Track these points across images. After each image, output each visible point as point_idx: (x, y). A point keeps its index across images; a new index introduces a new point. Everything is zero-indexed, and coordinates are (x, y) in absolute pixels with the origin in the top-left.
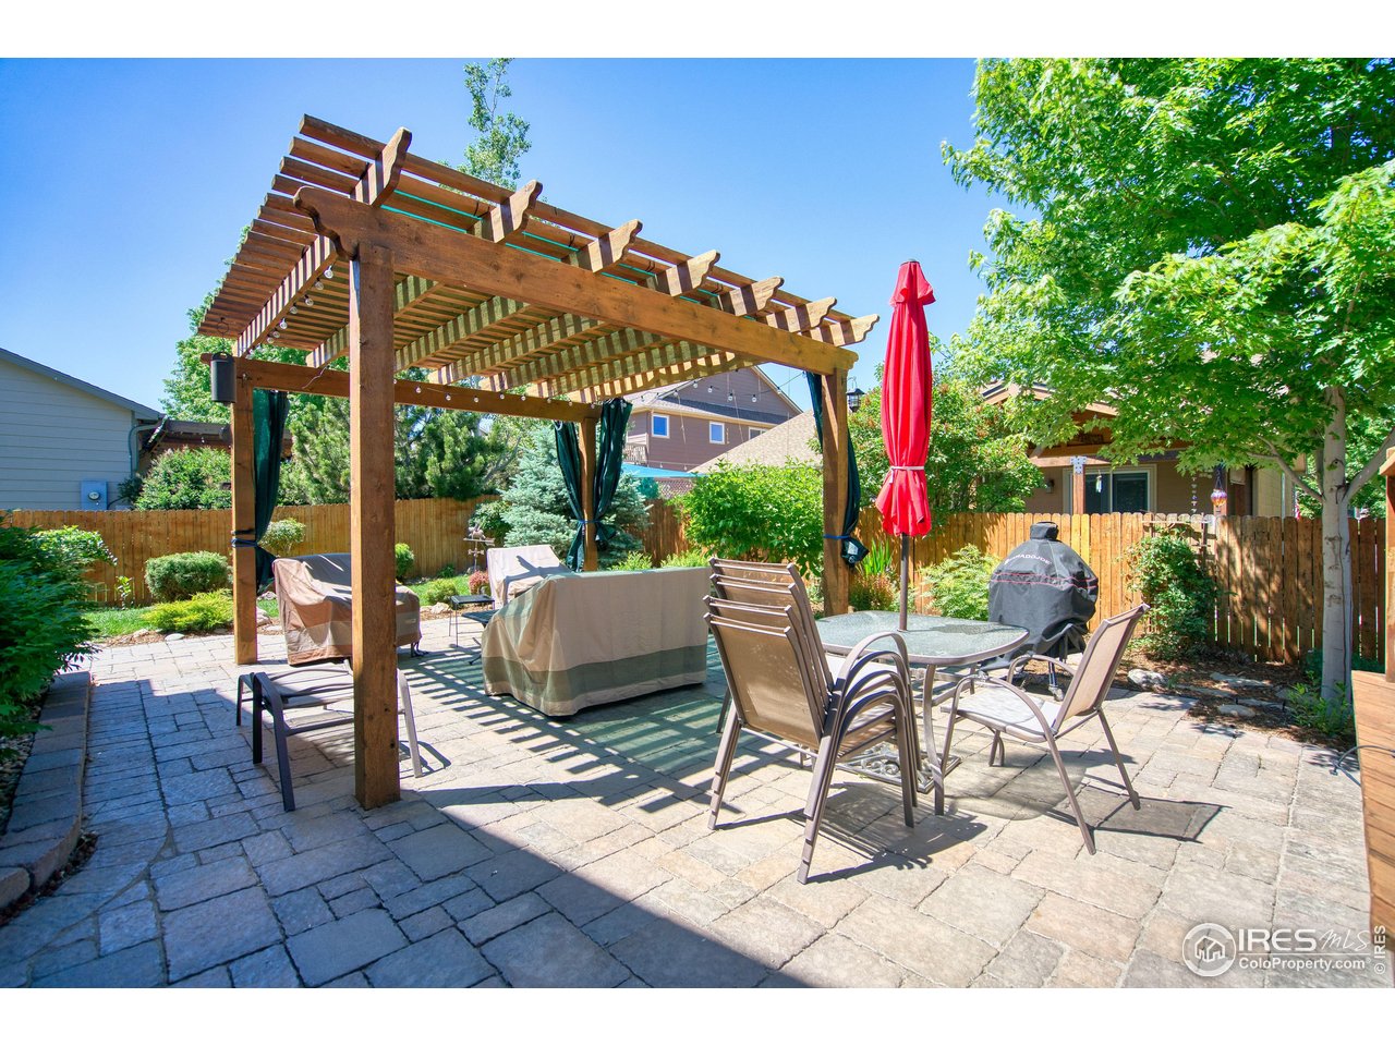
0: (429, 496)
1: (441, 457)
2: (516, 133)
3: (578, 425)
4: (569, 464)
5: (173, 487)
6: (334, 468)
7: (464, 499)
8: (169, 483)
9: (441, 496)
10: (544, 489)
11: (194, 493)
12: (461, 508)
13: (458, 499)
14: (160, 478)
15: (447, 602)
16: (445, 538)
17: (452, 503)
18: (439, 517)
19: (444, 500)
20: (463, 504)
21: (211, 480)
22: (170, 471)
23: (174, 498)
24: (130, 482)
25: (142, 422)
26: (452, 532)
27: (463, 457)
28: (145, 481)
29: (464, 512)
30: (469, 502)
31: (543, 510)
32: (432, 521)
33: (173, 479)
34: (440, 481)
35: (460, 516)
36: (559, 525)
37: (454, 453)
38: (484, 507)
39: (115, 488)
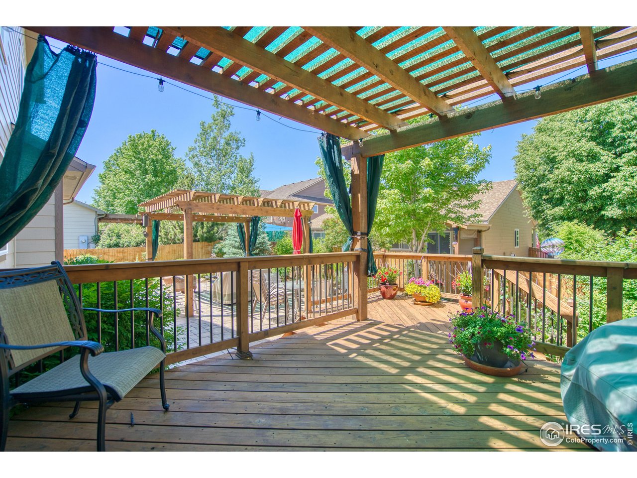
0: (199, 241)
1: (202, 228)
2: (229, 110)
3: (244, 224)
4: (241, 236)
5: (111, 238)
6: (167, 232)
7: (211, 242)
8: (110, 237)
9: (202, 241)
10: (236, 241)
11: (118, 240)
12: (210, 245)
13: (208, 242)
14: (106, 235)
15: (204, 278)
16: (204, 256)
17: (206, 243)
18: (202, 248)
19: (204, 242)
20: (210, 244)
21: (123, 235)
22: (110, 232)
23: (112, 242)
24: (95, 236)
25: (99, 215)
26: (207, 253)
27: (210, 227)
28: (101, 236)
29: (211, 246)
30: (212, 243)
31: (235, 248)
32: (200, 250)
33: (111, 235)
34: (202, 236)
35: (209, 248)
36: (240, 253)
37: (207, 226)
38: (217, 245)
39: (90, 237)
